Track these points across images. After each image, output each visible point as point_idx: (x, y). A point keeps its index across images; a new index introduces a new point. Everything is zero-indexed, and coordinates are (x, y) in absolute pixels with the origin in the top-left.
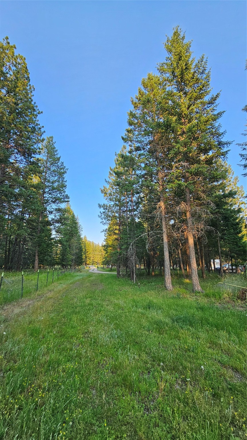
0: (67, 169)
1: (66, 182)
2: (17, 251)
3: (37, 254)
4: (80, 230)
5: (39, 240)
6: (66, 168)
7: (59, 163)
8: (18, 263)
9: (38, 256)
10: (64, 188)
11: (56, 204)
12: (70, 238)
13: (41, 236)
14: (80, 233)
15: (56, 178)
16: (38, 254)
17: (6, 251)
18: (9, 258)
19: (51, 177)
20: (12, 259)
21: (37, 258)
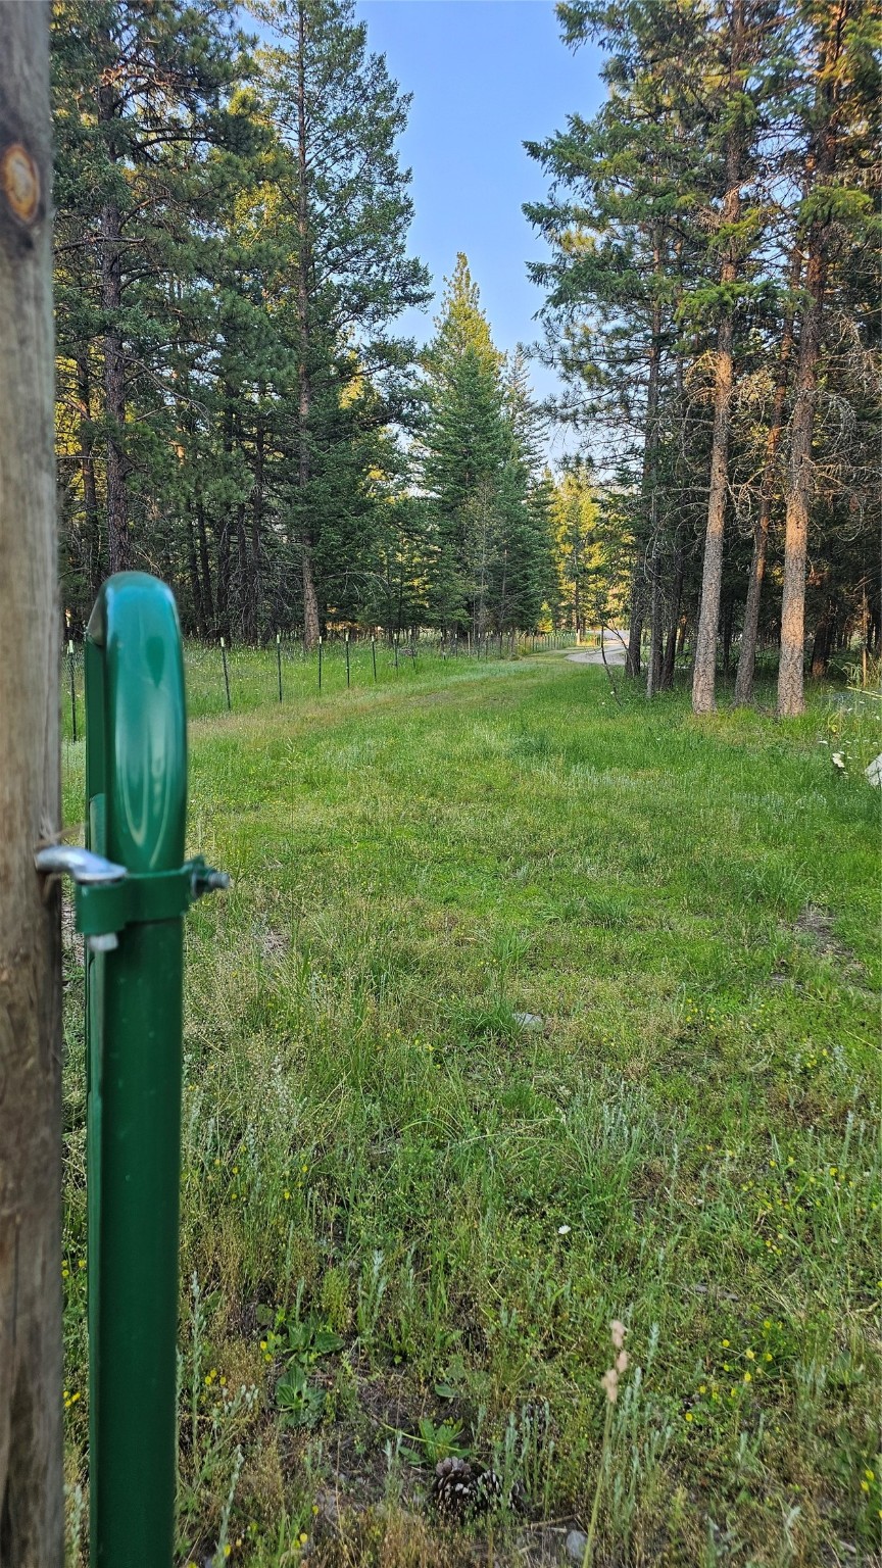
0: (408, 99)
1: (407, 178)
2: (234, 560)
3: (307, 576)
4: (537, 433)
5: (309, 511)
6: (399, 94)
7: (363, 69)
8: (247, 612)
9: (316, 584)
10: (400, 220)
11: (366, 323)
12: (459, 491)
13: (316, 492)
14: (537, 449)
15: (356, 165)
16: (314, 574)
17: (193, 558)
18: (210, 589)
19: (329, 161)
20: (222, 593)
21: (309, 592)
